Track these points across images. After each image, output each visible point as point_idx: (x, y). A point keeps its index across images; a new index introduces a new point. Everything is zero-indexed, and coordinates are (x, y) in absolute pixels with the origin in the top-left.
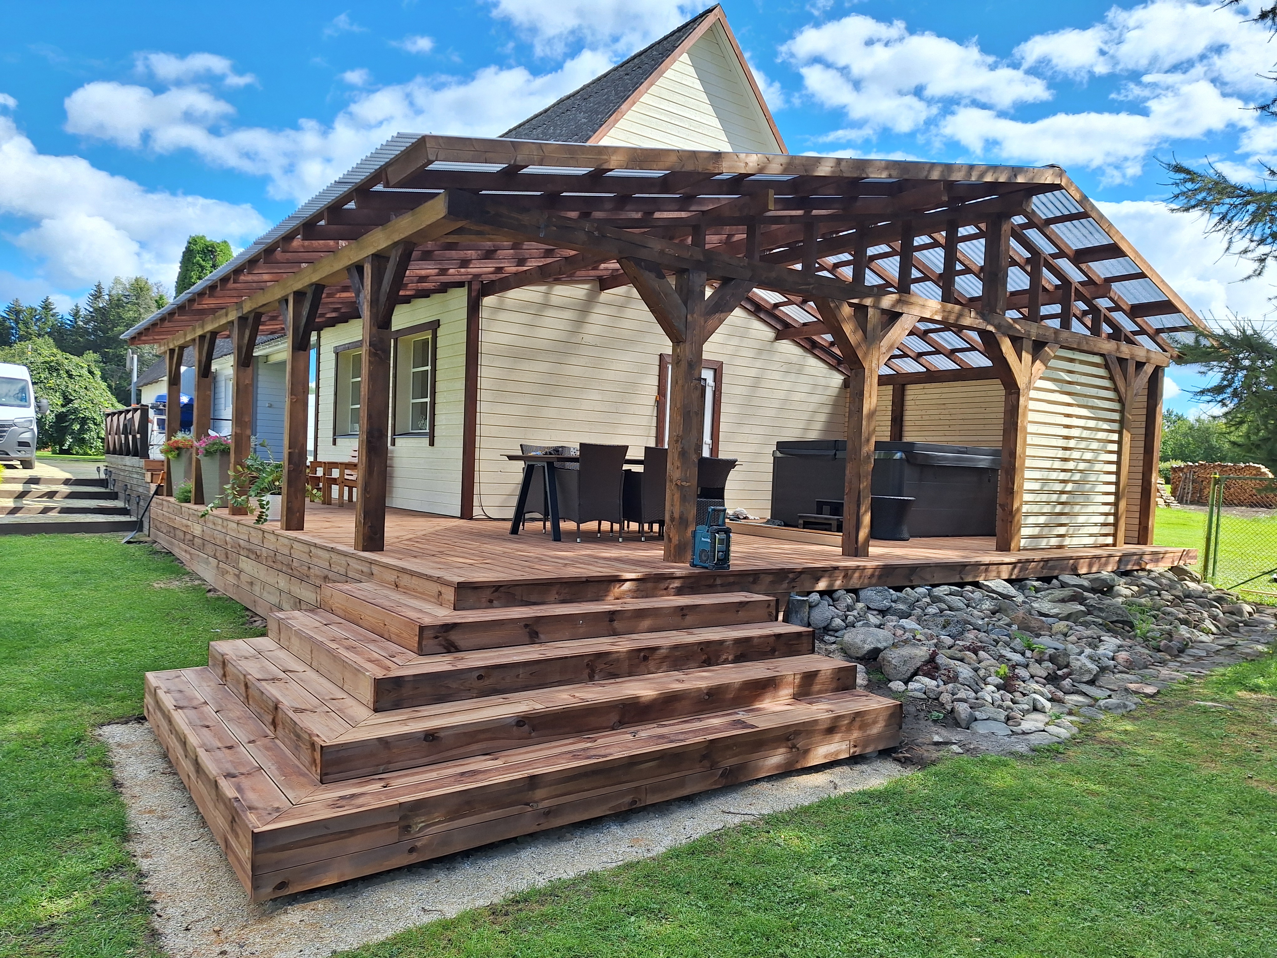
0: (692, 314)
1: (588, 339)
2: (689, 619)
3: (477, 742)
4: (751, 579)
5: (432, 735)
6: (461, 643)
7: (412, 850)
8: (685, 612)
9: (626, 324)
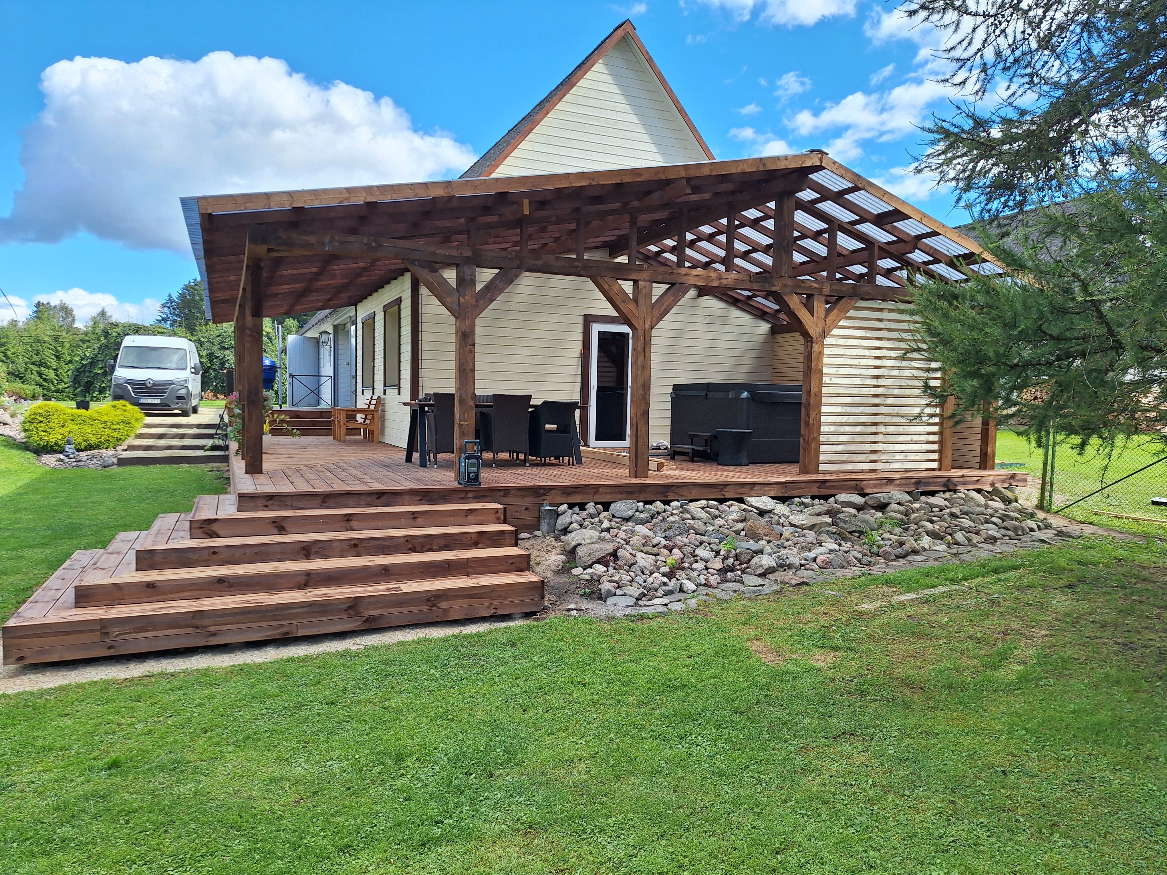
0: (464, 297)
1: (515, 306)
2: (419, 521)
3: (187, 591)
4: (502, 494)
5: (153, 584)
6: (221, 533)
7: (110, 647)
8: (416, 515)
9: (551, 292)
